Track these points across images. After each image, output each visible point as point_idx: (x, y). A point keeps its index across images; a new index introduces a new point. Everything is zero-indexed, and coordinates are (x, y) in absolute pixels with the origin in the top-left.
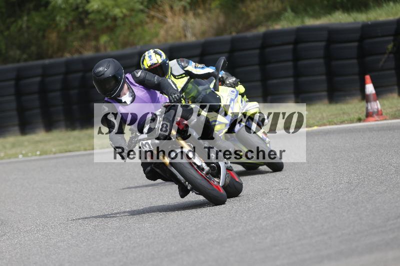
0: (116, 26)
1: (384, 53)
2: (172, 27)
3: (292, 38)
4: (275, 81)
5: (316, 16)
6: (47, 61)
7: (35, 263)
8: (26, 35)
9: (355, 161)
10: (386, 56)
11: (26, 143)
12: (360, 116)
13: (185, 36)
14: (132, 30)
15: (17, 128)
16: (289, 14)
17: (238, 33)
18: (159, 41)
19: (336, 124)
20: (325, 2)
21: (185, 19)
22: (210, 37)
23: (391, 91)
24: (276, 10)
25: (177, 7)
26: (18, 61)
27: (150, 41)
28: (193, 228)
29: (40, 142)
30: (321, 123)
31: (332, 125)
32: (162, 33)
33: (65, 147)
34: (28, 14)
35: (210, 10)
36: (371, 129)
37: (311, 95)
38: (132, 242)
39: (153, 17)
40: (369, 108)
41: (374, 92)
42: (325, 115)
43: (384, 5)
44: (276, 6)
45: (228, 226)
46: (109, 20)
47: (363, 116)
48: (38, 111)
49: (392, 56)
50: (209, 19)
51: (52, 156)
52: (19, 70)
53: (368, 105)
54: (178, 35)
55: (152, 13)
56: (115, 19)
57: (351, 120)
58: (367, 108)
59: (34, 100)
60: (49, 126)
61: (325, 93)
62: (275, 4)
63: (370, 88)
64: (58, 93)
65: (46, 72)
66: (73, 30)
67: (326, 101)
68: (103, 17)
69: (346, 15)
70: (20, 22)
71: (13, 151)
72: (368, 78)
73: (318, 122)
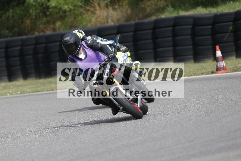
0: (66, 16)
1: (227, 32)
2: (99, 16)
3: (172, 23)
4: (162, 49)
5: (186, 10)
6: (24, 37)
7: (18, 159)
8: (12, 21)
9: (210, 97)
10: (228, 34)
11: (12, 87)
12: (213, 70)
13: (107, 22)
14: (75, 18)
15: (6, 77)
16: (170, 9)
17: (139, 20)
18: (92, 25)
19: (198, 75)
20: (192, 2)
21: (107, 12)
22: (122, 22)
23: (232, 55)
24: (162, 6)
25: (103, 4)
26: (7, 37)
27: (86, 25)
28: (113, 138)
29: (20, 86)
30: (189, 74)
31: (196, 75)
32: (94, 20)
33: (35, 89)
34: (13, 9)
35: (122, 6)
36: (219, 78)
37: (183, 57)
38: (76, 146)
39: (88, 10)
40: (218, 65)
41: (221, 55)
42: (192, 70)
43: (227, 3)
44: (162, 4)
45: (133, 137)
46: (61, 12)
47: (215, 70)
48: (19, 67)
49: (232, 33)
50: (121, 11)
51: (27, 94)
52: (7, 42)
53: (217, 63)
54: (103, 21)
55: (88, 8)
56: (65, 12)
57: (207, 73)
58: (217, 65)
59: (16, 61)
60: (26, 76)
61: (192, 56)
62: (162, 2)
63: (219, 54)
64: (31, 56)
65: (24, 43)
66: (40, 18)
67: (192, 61)
68: (58, 11)
69: (204, 9)
70: (8, 14)
71: (4, 91)
72: (217, 47)
73: (188, 74)
